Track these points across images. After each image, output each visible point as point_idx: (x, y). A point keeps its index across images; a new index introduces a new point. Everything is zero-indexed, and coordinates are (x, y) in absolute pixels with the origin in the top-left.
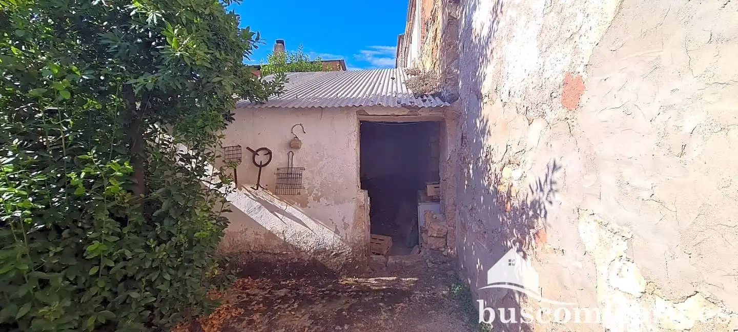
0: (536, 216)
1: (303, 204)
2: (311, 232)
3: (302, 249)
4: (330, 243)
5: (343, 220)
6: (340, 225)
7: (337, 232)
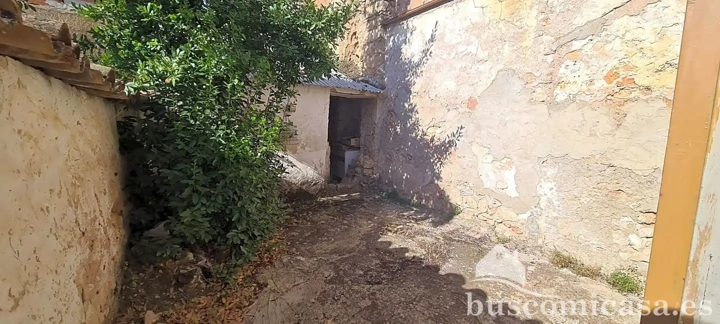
0: (450, 146)
1: (294, 152)
2: (299, 170)
3: (293, 182)
4: (311, 177)
5: (320, 161)
6: (318, 164)
7: (316, 169)
